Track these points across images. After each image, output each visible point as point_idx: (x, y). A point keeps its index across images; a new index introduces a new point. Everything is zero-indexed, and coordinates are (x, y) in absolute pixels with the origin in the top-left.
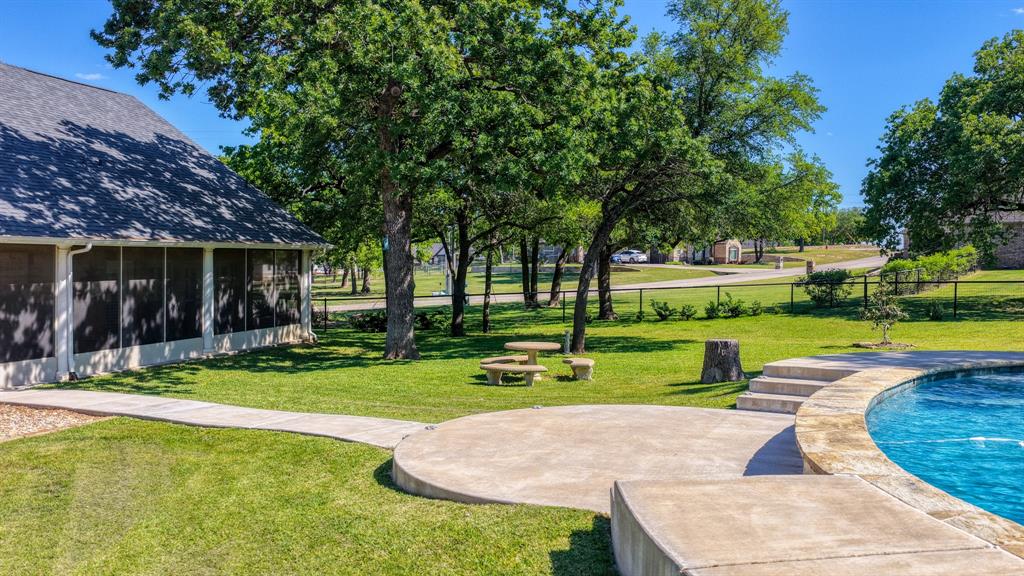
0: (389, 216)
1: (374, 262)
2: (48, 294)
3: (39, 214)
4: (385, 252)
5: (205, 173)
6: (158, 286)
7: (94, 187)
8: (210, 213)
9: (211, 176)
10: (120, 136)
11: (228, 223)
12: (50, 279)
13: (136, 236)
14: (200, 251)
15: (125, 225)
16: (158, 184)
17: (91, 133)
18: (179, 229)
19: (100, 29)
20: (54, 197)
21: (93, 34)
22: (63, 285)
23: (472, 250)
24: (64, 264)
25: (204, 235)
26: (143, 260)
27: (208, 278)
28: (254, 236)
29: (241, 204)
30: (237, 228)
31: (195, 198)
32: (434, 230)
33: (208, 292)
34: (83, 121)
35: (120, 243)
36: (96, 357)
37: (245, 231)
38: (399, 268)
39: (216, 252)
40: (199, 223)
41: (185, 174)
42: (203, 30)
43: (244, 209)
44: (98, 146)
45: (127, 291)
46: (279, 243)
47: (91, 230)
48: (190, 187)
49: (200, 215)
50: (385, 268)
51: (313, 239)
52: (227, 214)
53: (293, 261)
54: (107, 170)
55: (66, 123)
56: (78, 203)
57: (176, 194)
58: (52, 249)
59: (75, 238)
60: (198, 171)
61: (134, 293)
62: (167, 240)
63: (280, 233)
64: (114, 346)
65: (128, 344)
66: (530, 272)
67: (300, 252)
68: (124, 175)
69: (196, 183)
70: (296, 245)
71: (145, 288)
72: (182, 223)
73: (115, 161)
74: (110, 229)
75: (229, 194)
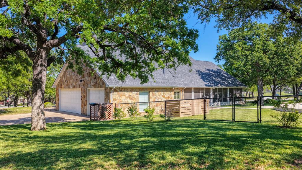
0: (259, 82)
1: (255, 90)
2: (210, 94)
3: (209, 84)
4: (258, 88)
5: (225, 75)
6: (222, 93)
7: (213, 79)
8: (228, 82)
9: (226, 76)
10: (212, 70)
11: (231, 83)
12: (210, 93)
13: (220, 86)
14: (227, 88)
15: (218, 85)
16: (220, 78)
17: (209, 70)
18: (225, 85)
19: (215, 57)
20: (209, 81)
21: (214, 58)
22: (211, 93)
23: (276, 87)
24: (211, 90)
25: (228, 86)
26: (220, 90)
27: (228, 92)
28: (235, 86)
29: (232, 80)
30: (232, 84)
31: (225, 80)
32: (268, 83)
33: (228, 94)
34: (208, 68)
35: (217, 87)
36: (215, 103)
37: (234, 85)
38: (260, 91)
39: (229, 88)
40: (227, 84)
41: (222, 75)
42: (232, 60)
43: (233, 81)
44: (211, 72)
45: (218, 94)
46: (239, 87)
47: (215, 85)
48: (224, 78)
49: (227, 82)
50: (258, 91)
51: (244, 86)
52: (230, 82)
53: (241, 90)
54: (213, 76)
55: (206, 69)
56: (212, 82)
57: (223, 79)
58: (210, 88)
59: (214, 87)
60: (224, 75)
61: (219, 94)
62: (224, 87)
63: (239, 85)
64: (217, 102)
65: (218, 102)
66: (295, 92)
67: (242, 88)
68: (215, 77)
69: (224, 77)
70: (242, 87)
71: (220, 93)
72: (224, 84)
73: (213, 75)
74: (217, 85)
75: (230, 78)
